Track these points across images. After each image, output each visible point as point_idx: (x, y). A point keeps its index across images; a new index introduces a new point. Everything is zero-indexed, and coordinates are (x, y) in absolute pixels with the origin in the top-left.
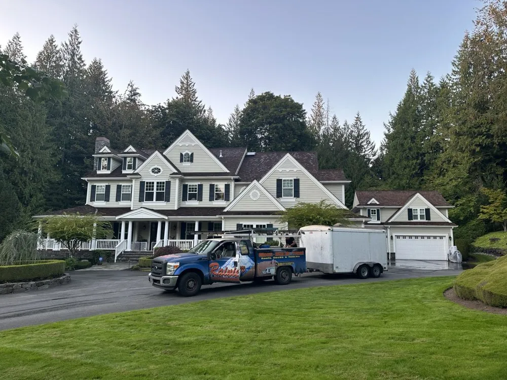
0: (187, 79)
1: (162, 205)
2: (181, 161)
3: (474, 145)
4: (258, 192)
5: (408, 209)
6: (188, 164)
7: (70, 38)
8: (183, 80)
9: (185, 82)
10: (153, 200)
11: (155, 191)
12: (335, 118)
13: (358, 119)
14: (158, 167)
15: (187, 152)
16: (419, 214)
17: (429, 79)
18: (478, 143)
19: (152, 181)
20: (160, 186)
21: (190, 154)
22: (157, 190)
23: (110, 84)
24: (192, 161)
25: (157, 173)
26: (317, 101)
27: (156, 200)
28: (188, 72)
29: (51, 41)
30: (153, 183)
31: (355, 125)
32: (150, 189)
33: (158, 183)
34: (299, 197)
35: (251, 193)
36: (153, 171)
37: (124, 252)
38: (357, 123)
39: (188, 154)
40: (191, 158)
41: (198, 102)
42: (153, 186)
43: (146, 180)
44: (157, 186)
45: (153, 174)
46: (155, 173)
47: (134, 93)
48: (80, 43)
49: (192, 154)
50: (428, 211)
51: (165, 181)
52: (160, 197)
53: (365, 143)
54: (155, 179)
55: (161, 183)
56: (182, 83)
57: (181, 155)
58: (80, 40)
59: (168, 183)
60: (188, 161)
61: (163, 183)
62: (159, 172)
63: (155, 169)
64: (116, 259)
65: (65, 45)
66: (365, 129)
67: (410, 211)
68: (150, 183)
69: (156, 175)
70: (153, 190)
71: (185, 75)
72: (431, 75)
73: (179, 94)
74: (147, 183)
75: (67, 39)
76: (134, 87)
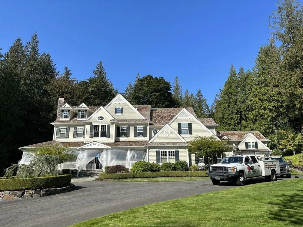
0: (100, 66)
1: (105, 140)
2: (116, 112)
3: (271, 106)
4: (169, 131)
5: (245, 142)
6: (120, 114)
7: (32, 39)
8: (98, 67)
9: (99, 68)
10: (99, 137)
11: (100, 131)
12: (187, 91)
13: (199, 92)
14: (102, 116)
15: (119, 107)
16: (251, 145)
17: (242, 70)
18: (273, 106)
19: (98, 125)
20: (104, 128)
21: (121, 108)
22: (101, 130)
23: (55, 67)
24: (122, 112)
25: (101, 120)
26: (175, 81)
27: (101, 137)
28: (101, 62)
29: (19, 40)
30: (99, 126)
31: (198, 95)
32: (97, 130)
33: (102, 126)
34: (192, 134)
35: (165, 131)
36: (99, 118)
37: (82, 170)
38: (199, 94)
39: (120, 109)
40: (122, 111)
41: (107, 80)
42: (99, 128)
43: (95, 124)
44: (102, 128)
45: (99, 120)
46: (100, 120)
47: (68, 74)
48: (37, 42)
49: (122, 108)
50: (256, 143)
51: (106, 125)
52: (103, 135)
53: (204, 106)
54: (100, 123)
55: (104, 126)
56: (97, 68)
57: (116, 108)
58: (38, 41)
59: (109, 126)
60: (120, 112)
61: (106, 126)
62: (103, 119)
63: (100, 117)
64: (78, 174)
65: (29, 43)
66: (203, 97)
67: (246, 143)
68: (97, 126)
69: (101, 121)
70: (99, 130)
71: (99, 64)
72: (243, 68)
73: (95, 75)
74: (95, 126)
75: (31, 40)
76: (68, 70)
